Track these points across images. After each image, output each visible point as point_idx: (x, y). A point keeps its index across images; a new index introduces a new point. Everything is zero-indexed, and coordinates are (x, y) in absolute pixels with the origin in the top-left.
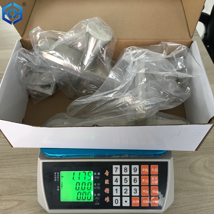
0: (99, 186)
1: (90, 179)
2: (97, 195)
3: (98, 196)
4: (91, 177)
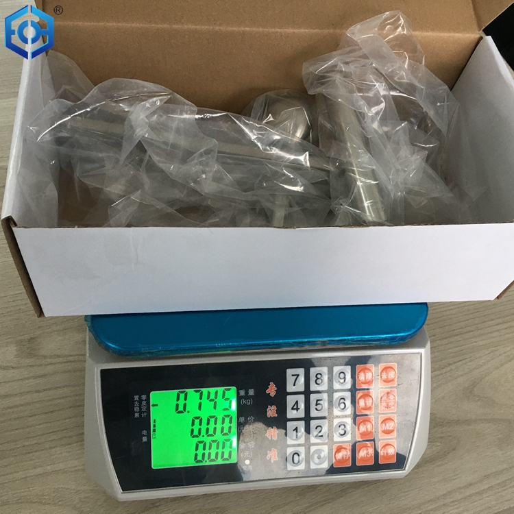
1: (227, 407)
4: (230, 402)
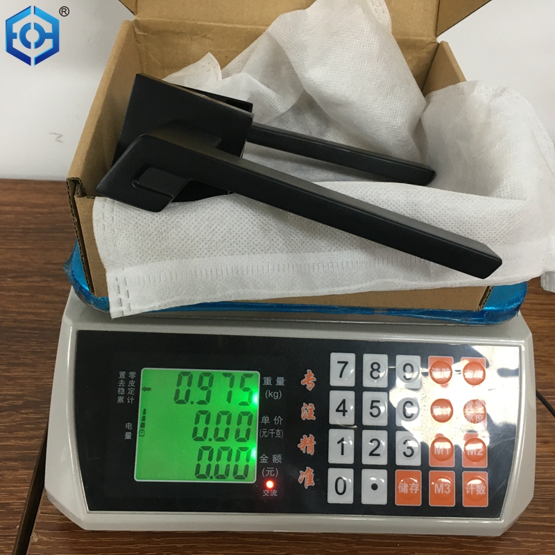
0: (278, 427)
2: (270, 460)
3: (275, 465)
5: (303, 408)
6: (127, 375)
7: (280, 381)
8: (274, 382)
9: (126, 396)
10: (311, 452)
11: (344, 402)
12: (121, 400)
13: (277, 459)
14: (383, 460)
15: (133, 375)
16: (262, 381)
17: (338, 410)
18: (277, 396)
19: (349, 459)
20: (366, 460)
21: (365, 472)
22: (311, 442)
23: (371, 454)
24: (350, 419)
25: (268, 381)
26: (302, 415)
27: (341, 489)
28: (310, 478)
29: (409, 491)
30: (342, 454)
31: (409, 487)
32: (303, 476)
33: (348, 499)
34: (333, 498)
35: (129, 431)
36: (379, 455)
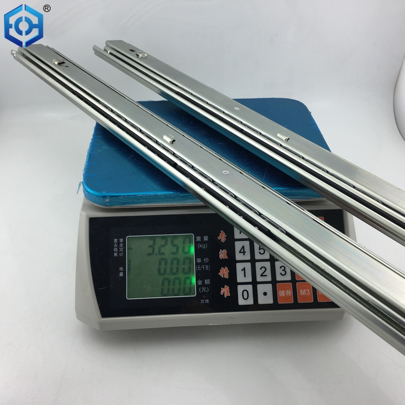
0: (207, 264)
1: (187, 251)
2: (203, 283)
3: (206, 286)
4: (190, 247)
5: (220, 252)
6: (118, 241)
7: (206, 238)
8: (202, 239)
9: (118, 252)
10: (227, 277)
11: (243, 247)
12: (116, 254)
13: (207, 282)
14: (269, 278)
15: (121, 240)
16: (195, 239)
17: (240, 252)
18: (204, 247)
19: (249, 279)
20: (259, 279)
21: (259, 286)
22: (226, 271)
23: (262, 275)
24: (248, 257)
25: (199, 239)
26: (220, 256)
27: (246, 297)
28: (227, 292)
29: (286, 295)
30: (245, 276)
31: (285, 292)
32: (223, 291)
33: (250, 302)
34: (241, 302)
35: (122, 272)
36: (266, 276)
